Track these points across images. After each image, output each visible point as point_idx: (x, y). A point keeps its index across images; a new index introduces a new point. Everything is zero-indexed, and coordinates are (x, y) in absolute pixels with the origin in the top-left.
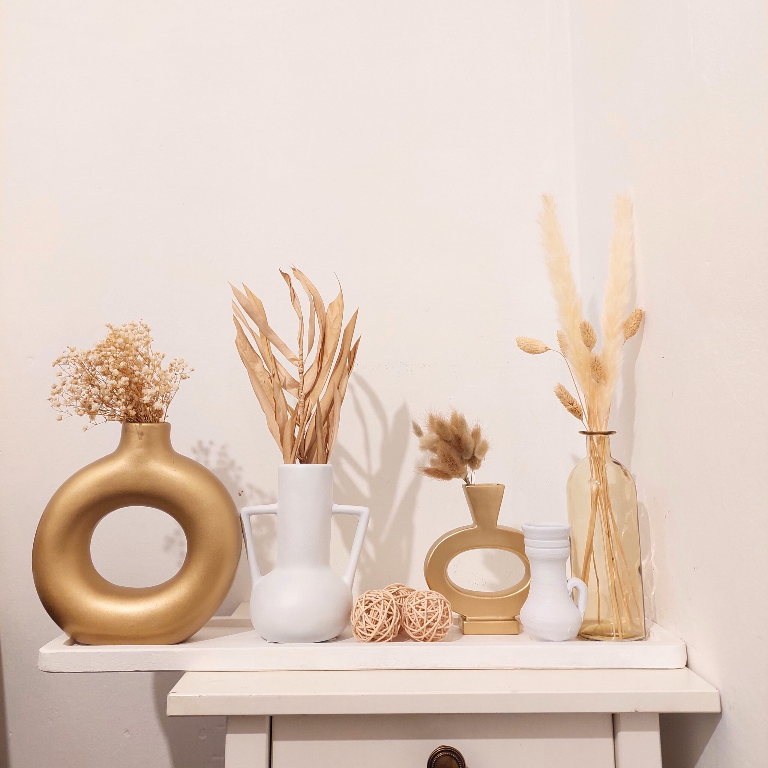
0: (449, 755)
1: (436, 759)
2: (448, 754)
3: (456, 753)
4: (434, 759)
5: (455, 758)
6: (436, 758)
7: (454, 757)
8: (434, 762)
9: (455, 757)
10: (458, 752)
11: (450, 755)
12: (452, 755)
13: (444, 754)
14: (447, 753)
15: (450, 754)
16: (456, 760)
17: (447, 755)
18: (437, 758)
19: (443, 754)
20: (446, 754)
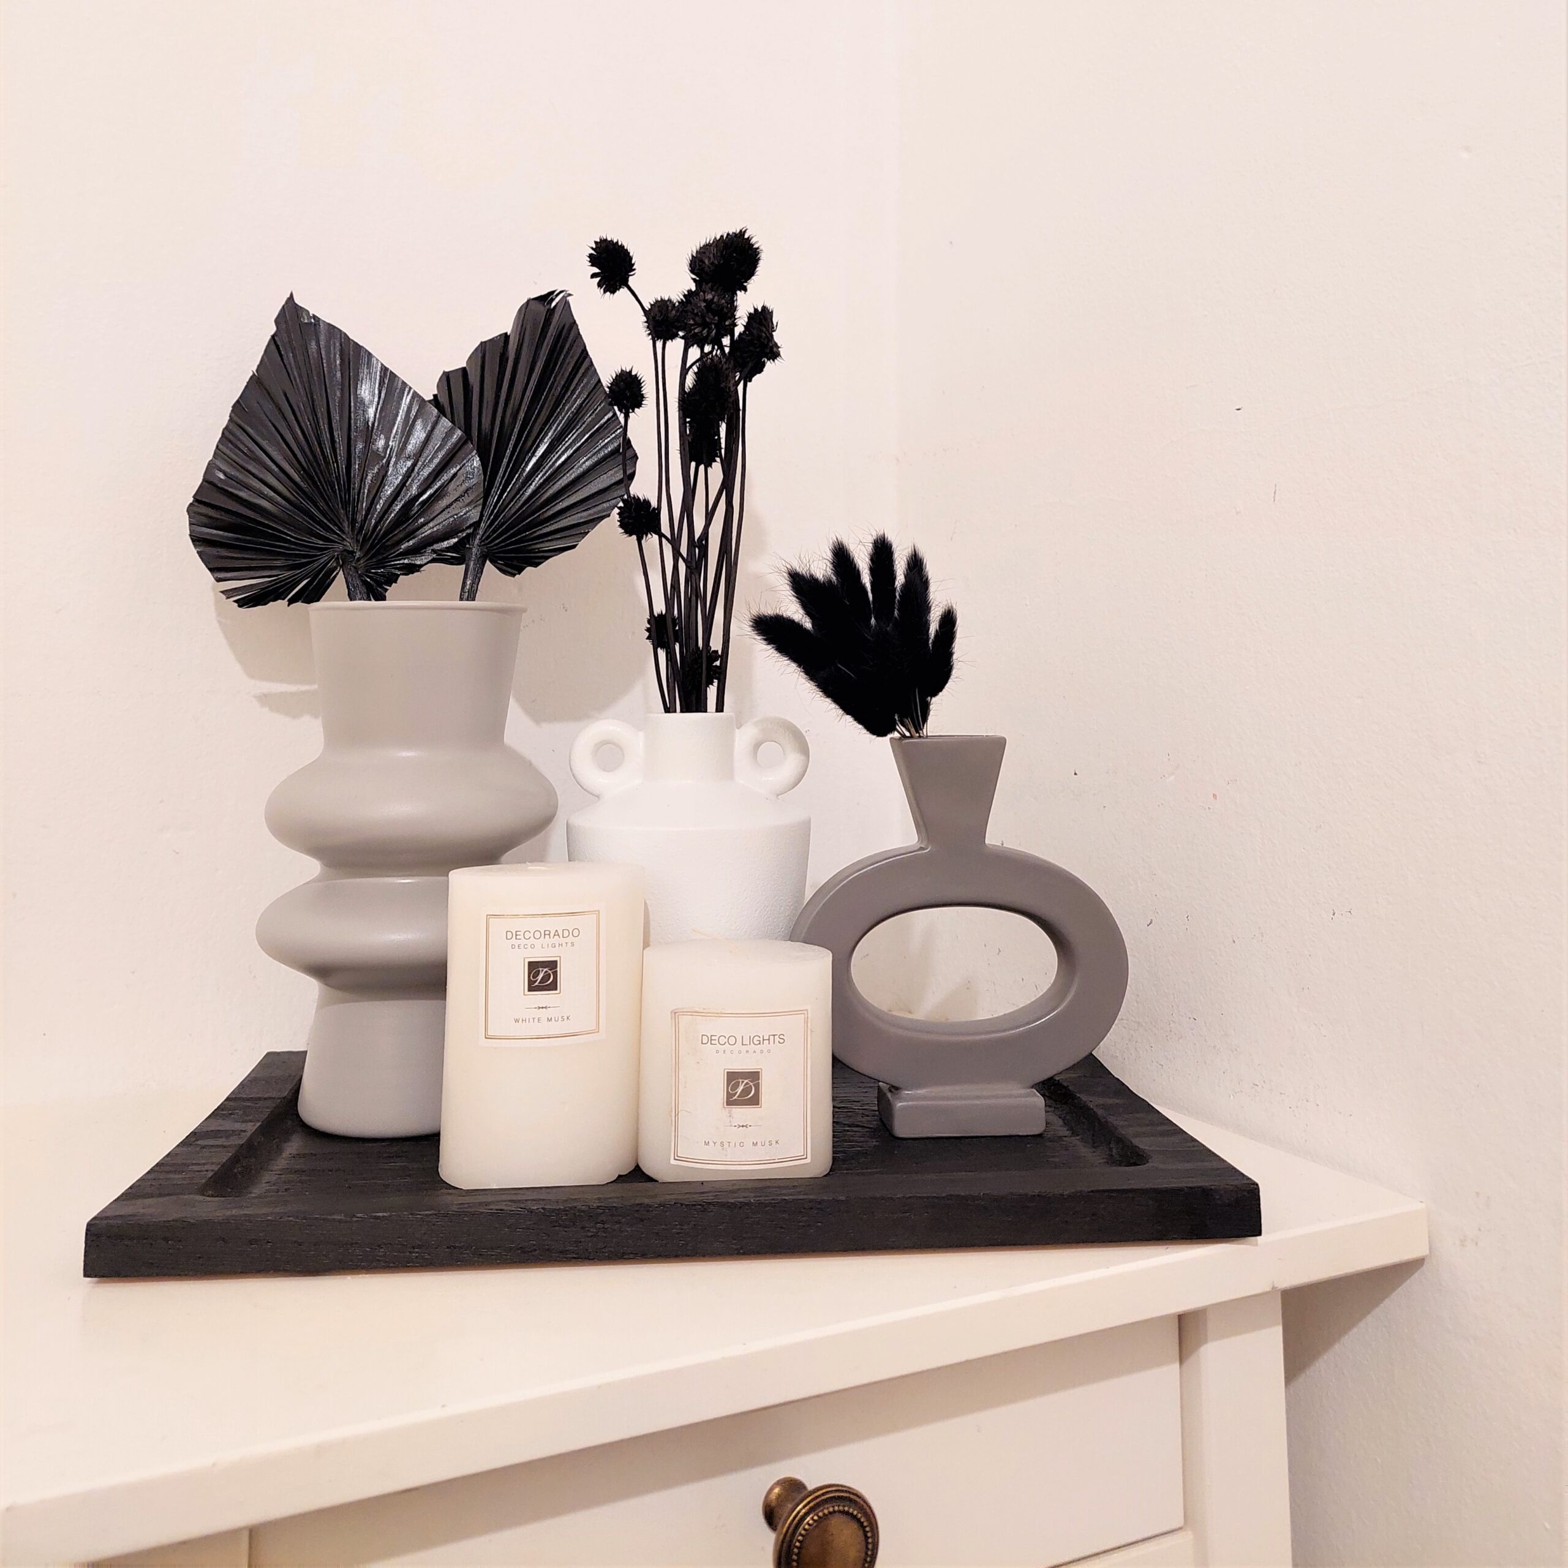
0: (840, 1511)
1: (803, 1532)
2: (836, 1508)
3: (855, 1502)
4: (797, 1534)
5: (854, 1517)
6: (805, 1529)
7: (852, 1514)
8: (798, 1544)
9: (855, 1513)
10: (859, 1494)
11: (843, 1512)
12: (846, 1509)
13: (826, 1511)
14: (833, 1507)
15: (841, 1508)
16: (858, 1520)
17: (834, 1512)
18: (807, 1527)
19: (822, 1511)
20: (831, 1509)
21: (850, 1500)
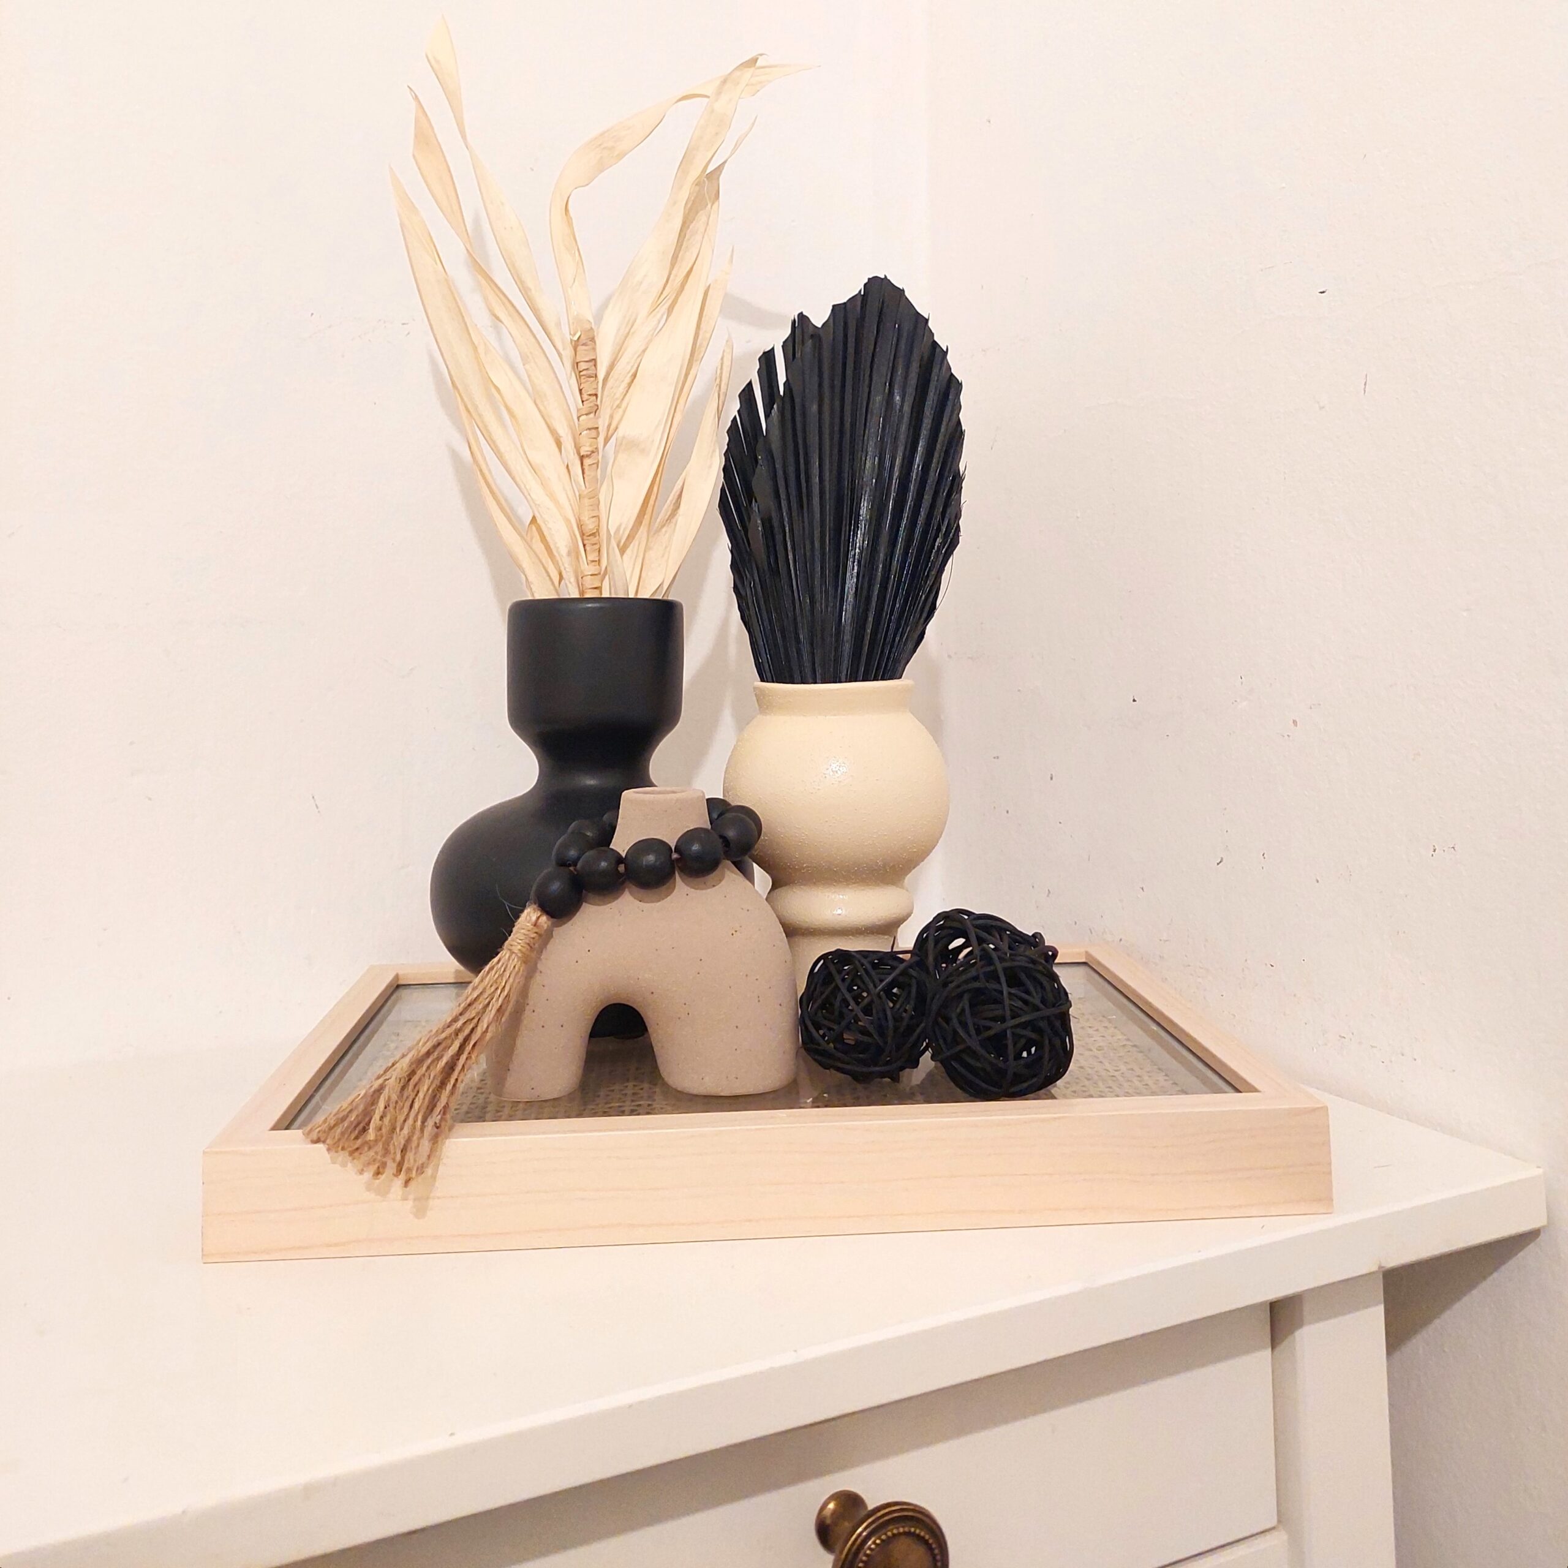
0: (905, 1533)
2: (901, 1530)
5: (923, 1538)
6: (866, 1554)
7: (918, 1536)
9: (922, 1534)
10: (926, 1513)
11: (908, 1534)
12: (913, 1530)
13: (889, 1534)
14: (898, 1528)
15: (906, 1529)
16: (926, 1542)
17: (900, 1534)
18: (868, 1552)
19: (886, 1534)
20: (895, 1531)
21: (918, 1520)
